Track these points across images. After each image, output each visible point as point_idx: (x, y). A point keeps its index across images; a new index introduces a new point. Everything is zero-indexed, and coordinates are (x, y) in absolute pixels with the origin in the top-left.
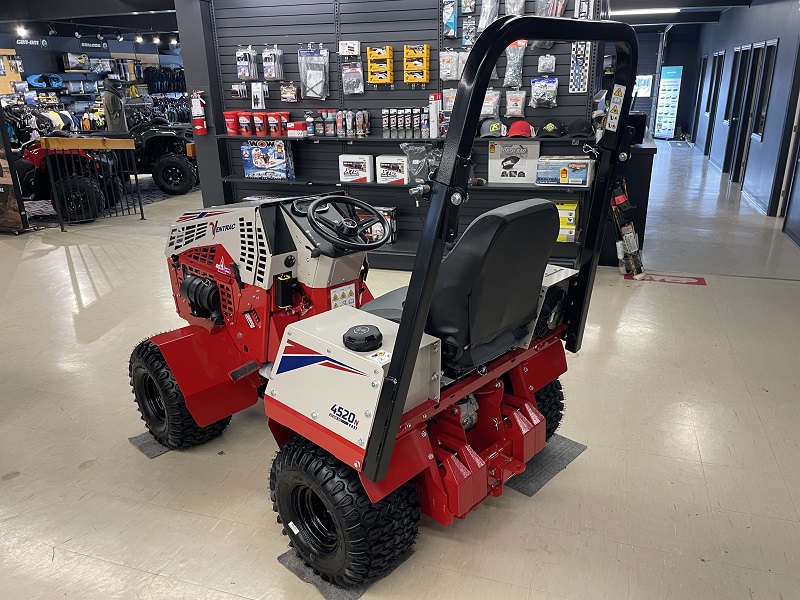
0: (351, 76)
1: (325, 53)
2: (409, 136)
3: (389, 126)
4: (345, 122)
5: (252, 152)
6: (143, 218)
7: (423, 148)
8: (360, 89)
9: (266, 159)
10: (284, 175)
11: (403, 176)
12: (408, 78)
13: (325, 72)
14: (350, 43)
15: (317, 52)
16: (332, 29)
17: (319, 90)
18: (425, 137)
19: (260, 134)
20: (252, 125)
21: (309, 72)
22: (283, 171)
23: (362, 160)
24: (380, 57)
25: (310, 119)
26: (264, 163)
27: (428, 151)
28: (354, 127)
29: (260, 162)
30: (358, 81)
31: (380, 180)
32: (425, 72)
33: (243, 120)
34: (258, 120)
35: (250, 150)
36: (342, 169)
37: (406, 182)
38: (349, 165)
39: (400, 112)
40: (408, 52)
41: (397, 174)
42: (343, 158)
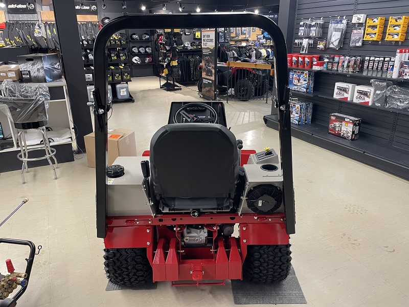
0: (356, 36)
1: (345, 22)
2: (379, 75)
3: (368, 68)
4: (344, 63)
5: (293, 76)
6: (267, 103)
7: (385, 84)
8: (359, 44)
9: (299, 80)
10: (305, 90)
11: (369, 100)
12: (388, 38)
13: (342, 34)
14: (359, 16)
15: (341, 21)
16: (352, 7)
17: (336, 43)
18: (389, 77)
19: (300, 67)
20: (298, 61)
21: (334, 33)
22: (305, 88)
23: (347, 87)
24: (374, 24)
25: (326, 60)
26: (297, 82)
27: (388, 86)
28: (348, 66)
29: (295, 82)
30: (360, 38)
31: (355, 101)
32: (400, 34)
33: (294, 59)
34: (300, 59)
35: (293, 75)
36: (336, 90)
37: (370, 104)
38: (340, 89)
39: (377, 59)
40: (392, 21)
41: (366, 98)
42: (338, 84)
